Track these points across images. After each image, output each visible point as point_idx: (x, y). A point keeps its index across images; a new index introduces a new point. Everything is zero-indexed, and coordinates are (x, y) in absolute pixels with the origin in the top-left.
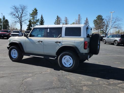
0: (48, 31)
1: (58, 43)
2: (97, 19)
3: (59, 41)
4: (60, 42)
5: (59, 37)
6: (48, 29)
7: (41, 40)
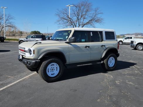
0: (92, 35)
3: (104, 44)
4: (104, 46)
5: (102, 41)
6: (91, 33)
7: (88, 45)
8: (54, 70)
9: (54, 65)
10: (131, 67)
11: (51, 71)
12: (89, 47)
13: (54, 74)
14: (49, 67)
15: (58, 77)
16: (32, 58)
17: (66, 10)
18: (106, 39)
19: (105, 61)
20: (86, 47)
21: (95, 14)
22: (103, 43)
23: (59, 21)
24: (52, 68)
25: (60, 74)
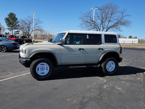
0: (88, 38)
1: (101, 50)
2: (8, 17)
3: (101, 48)
4: (102, 49)
5: (100, 44)
6: (88, 36)
7: (82, 48)
8: (44, 69)
9: (44, 65)
10: (137, 74)
11: (41, 70)
12: (83, 49)
13: (44, 73)
14: (39, 66)
15: (48, 76)
16: (24, 57)
17: (90, 13)
18: (105, 42)
19: (102, 65)
20: (80, 49)
21: (121, 17)
22: (101, 46)
23: (82, 25)
24: (42, 67)
25: (50, 74)
